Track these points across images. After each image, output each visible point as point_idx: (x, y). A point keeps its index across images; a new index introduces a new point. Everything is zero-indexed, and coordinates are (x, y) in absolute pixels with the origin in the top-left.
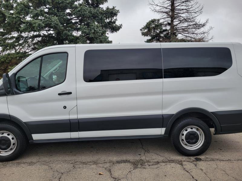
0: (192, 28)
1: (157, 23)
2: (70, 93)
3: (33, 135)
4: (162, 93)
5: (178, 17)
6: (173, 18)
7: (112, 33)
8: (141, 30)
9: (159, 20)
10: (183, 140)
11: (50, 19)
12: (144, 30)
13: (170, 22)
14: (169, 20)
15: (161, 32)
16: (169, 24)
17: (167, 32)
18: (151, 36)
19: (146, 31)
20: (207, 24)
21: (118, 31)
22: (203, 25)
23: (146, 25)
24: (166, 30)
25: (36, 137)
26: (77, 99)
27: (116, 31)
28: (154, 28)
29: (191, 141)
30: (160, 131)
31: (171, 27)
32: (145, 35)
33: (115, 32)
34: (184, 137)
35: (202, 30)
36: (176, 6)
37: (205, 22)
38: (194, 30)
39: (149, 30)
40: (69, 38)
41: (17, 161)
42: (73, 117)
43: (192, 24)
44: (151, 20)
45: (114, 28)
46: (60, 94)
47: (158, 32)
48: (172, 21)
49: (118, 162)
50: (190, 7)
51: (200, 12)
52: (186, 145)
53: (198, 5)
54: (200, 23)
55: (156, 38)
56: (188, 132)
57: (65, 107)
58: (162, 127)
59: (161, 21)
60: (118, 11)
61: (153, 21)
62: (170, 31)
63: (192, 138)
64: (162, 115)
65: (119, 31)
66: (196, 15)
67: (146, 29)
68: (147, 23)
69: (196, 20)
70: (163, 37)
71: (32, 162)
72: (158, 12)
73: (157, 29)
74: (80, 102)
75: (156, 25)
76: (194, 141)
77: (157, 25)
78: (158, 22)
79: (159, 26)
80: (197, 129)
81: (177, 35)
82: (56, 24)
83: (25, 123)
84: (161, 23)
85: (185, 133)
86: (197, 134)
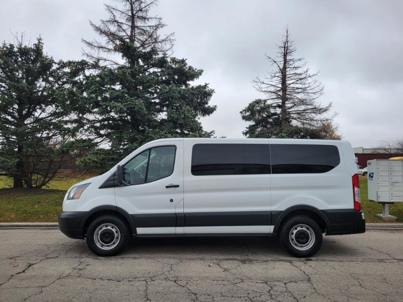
0: (310, 113)
1: (263, 105)
2: (178, 186)
3: (137, 229)
4: (271, 189)
5: (291, 99)
6: (284, 99)
7: (203, 116)
8: (241, 112)
9: (265, 101)
10: (293, 240)
11: (133, 102)
12: (246, 113)
13: (281, 104)
14: (280, 101)
15: (268, 117)
16: (279, 106)
17: (277, 116)
18: (255, 120)
19: (248, 114)
20: (331, 108)
21: (211, 114)
22: (326, 110)
23: (249, 107)
24: (275, 114)
25: (141, 231)
26: (184, 192)
27: (209, 114)
28: (259, 112)
29: (301, 241)
30: (269, 229)
31: (282, 111)
32: (246, 120)
33: (207, 115)
34: (293, 237)
35: (324, 116)
36: (290, 84)
37: (328, 106)
38: (313, 115)
39: (253, 114)
40: (153, 124)
41: (122, 256)
42: (179, 210)
43: (310, 107)
44: (254, 100)
45: (206, 110)
46: (167, 187)
47: (264, 116)
48: (284, 103)
49: (226, 260)
50: (307, 86)
51: (320, 92)
52: (296, 245)
53: (317, 84)
54: (321, 107)
55: (262, 124)
56: (298, 231)
57: (172, 201)
58: (271, 224)
59: (269, 102)
60: (212, 91)
61: (258, 102)
62: (281, 116)
63: (302, 238)
64: (271, 212)
65: (213, 114)
66: (315, 96)
67: (248, 111)
68: (250, 105)
69: (315, 104)
70: (271, 123)
71: (135, 258)
72: (265, 92)
73: (263, 112)
74: (188, 196)
75: (262, 108)
76: (304, 241)
77: (264, 108)
78: (264, 103)
79: (266, 108)
80: (308, 229)
81: (291, 121)
82: (140, 108)
83: (131, 215)
84: (269, 105)
85: (295, 232)
86: (308, 233)
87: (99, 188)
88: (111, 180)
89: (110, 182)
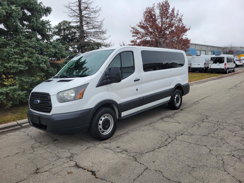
2: (139, 80)
3: (122, 113)
4: (170, 77)
28: (64, 29)
34: (175, 100)
46: (135, 81)
57: (137, 90)
76: (178, 101)
83: (119, 104)
87: (96, 87)
88: (105, 79)
89: (104, 81)
